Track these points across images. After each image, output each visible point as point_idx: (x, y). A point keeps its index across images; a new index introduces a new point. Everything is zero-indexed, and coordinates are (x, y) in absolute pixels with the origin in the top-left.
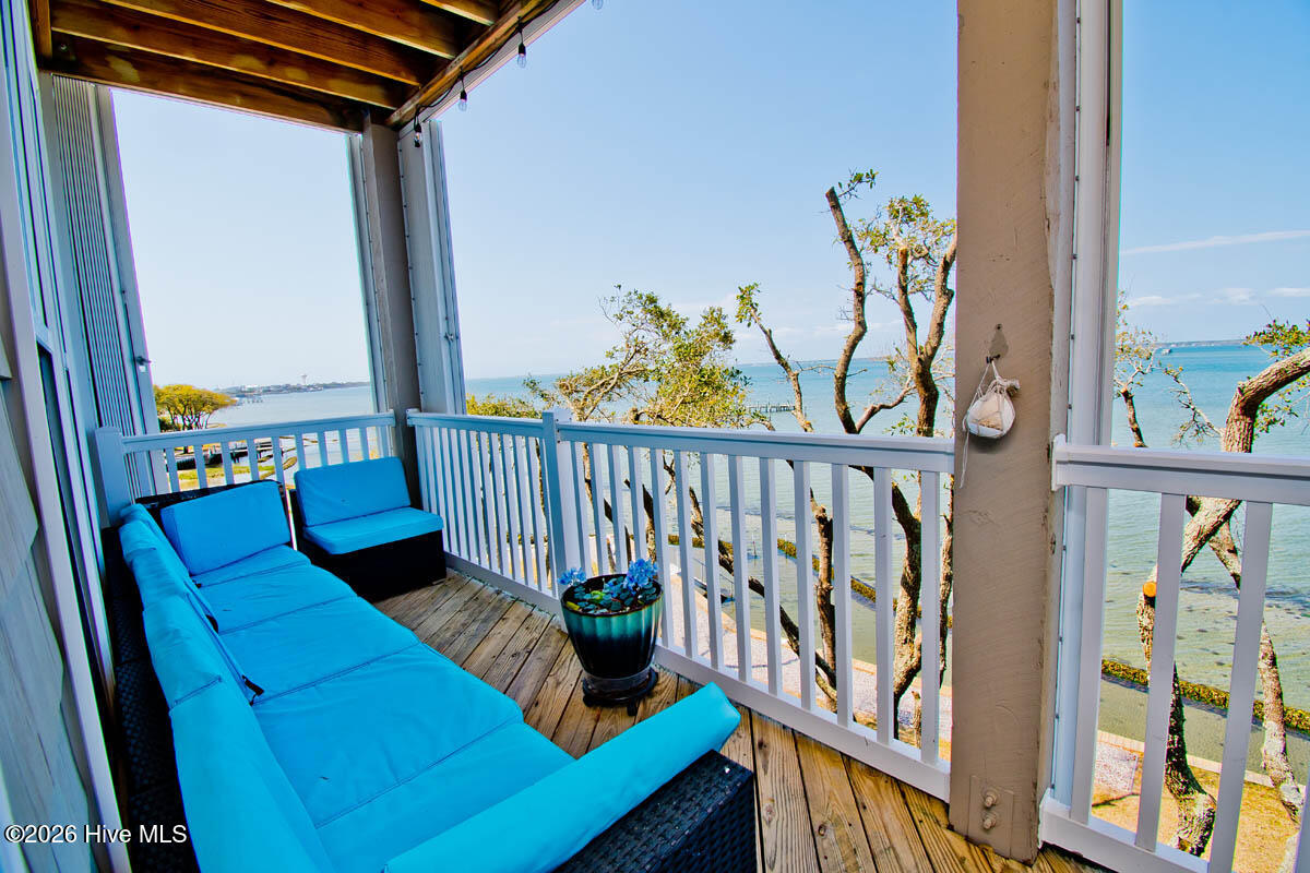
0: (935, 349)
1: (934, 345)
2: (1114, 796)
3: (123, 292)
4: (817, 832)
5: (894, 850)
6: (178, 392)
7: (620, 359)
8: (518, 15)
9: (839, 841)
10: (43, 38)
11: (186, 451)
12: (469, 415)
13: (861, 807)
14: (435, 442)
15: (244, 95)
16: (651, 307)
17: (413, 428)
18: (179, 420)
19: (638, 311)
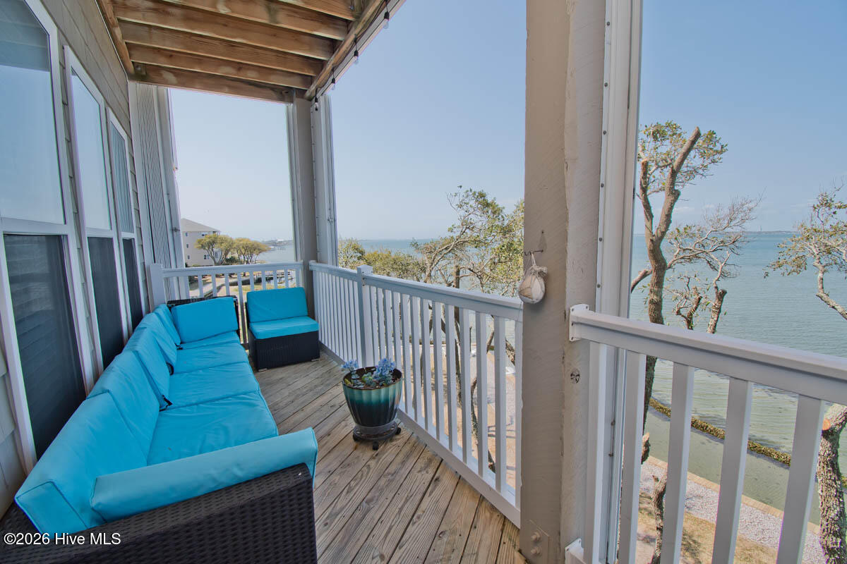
0: (663, 233)
1: (663, 230)
3: (168, 194)
4: (439, 534)
5: (477, 555)
6: (241, 242)
7: (456, 234)
8: (354, 33)
9: (448, 543)
10: (127, 65)
11: (244, 275)
12: (340, 268)
13: (473, 526)
14: (323, 281)
15: (229, 86)
16: (481, 200)
17: (312, 271)
18: (242, 258)
19: (473, 203)
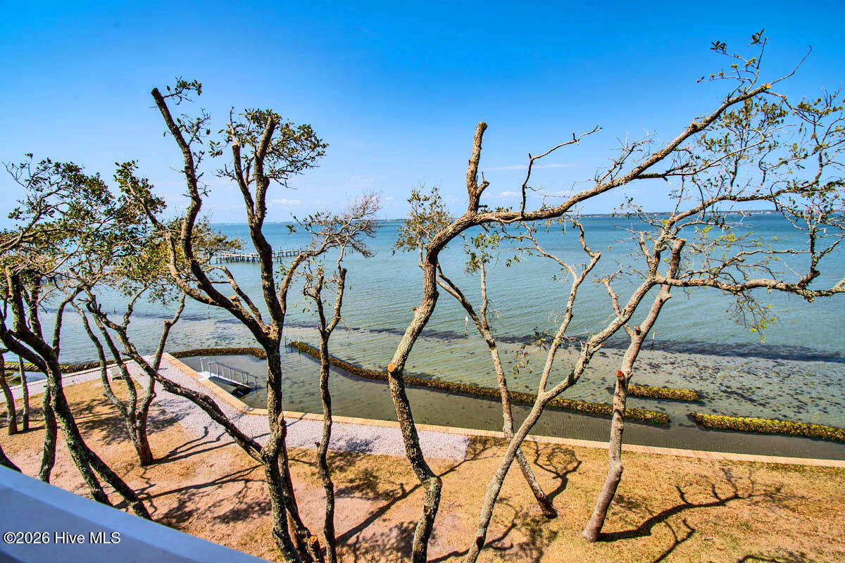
2: (456, 464)
